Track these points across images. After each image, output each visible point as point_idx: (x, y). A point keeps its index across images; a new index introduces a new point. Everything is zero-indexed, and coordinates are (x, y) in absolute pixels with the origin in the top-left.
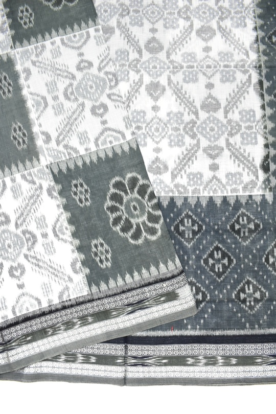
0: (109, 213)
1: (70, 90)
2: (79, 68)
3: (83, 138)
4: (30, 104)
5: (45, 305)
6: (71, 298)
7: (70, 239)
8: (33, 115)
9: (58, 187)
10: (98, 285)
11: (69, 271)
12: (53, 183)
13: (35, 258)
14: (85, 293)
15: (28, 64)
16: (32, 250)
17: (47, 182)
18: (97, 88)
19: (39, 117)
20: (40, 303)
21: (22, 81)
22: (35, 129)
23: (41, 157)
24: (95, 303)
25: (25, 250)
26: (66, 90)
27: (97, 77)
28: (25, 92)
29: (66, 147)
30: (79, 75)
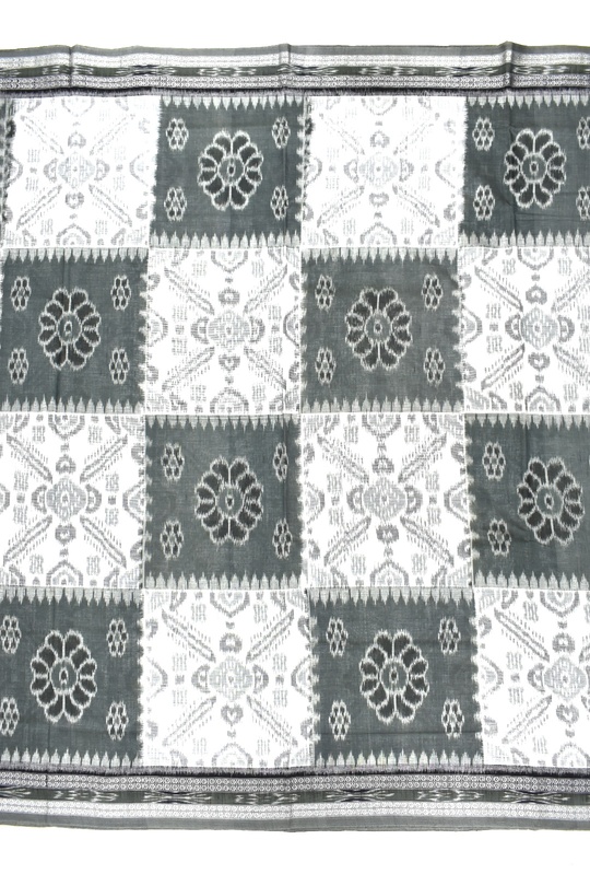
0: (363, 673)
1: (357, 494)
2: (375, 467)
3: (359, 564)
4: (304, 498)
5: (256, 765)
6: (290, 766)
7: (310, 692)
8: (305, 516)
9: (314, 622)
10: (326, 758)
11: (296, 733)
12: (307, 615)
13: (258, 704)
14: (309, 764)
15: (313, 440)
16: (259, 694)
17: (301, 612)
18: (392, 504)
19: (312, 519)
20: (250, 761)
21: (301, 460)
22: (304, 536)
23: (302, 576)
24: (316, 779)
25: (249, 691)
26: (353, 493)
27: (395, 489)
28: (301, 479)
29: (334, 571)
30: (374, 477)
